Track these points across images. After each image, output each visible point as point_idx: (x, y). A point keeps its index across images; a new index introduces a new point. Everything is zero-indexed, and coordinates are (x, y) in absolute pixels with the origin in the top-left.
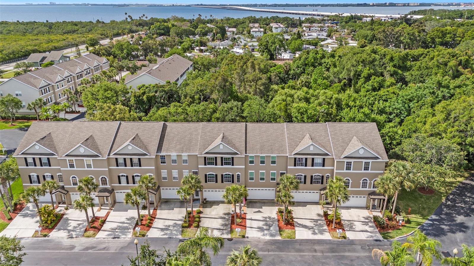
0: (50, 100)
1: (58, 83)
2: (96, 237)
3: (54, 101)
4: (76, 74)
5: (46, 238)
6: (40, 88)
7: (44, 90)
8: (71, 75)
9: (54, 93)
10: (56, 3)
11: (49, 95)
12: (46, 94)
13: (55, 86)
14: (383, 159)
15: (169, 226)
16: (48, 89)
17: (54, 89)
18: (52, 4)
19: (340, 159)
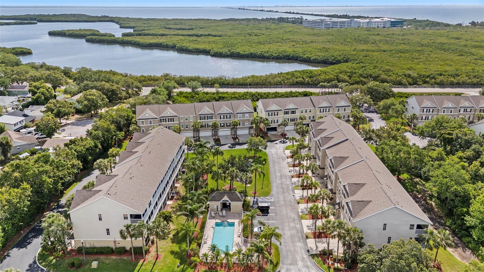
6: (422, 107)
11: (431, 114)
13: (440, 110)
16: (431, 110)
17: (438, 112)
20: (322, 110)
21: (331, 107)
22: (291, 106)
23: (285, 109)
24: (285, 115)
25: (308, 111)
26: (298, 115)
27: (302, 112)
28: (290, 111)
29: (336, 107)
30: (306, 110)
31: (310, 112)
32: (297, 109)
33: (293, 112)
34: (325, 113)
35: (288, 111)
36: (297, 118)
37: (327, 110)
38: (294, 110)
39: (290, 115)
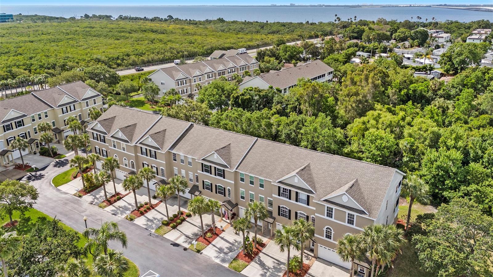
0: (185, 91)
1: (195, 78)
2: (104, 209)
3: (189, 93)
4: (218, 71)
5: (79, 199)
6: (177, 80)
7: (180, 82)
8: (213, 72)
9: (190, 85)
10: (296, 5)
11: (186, 87)
12: (182, 86)
13: (192, 80)
14: (370, 216)
15: (155, 219)
16: (184, 82)
17: (190, 82)
18: (292, 5)
19: (319, 201)
20: (65, 109)
21: (75, 101)
22: (12, 114)
23: (4, 122)
24: (7, 132)
25: (43, 116)
26: (28, 126)
27: (34, 120)
28: (13, 122)
29: (83, 100)
30: (39, 115)
31: (46, 116)
32: (24, 116)
33: (20, 124)
34: (69, 112)
35: (9, 123)
36: (29, 132)
37: (72, 108)
38: (20, 119)
39: (15, 129)
